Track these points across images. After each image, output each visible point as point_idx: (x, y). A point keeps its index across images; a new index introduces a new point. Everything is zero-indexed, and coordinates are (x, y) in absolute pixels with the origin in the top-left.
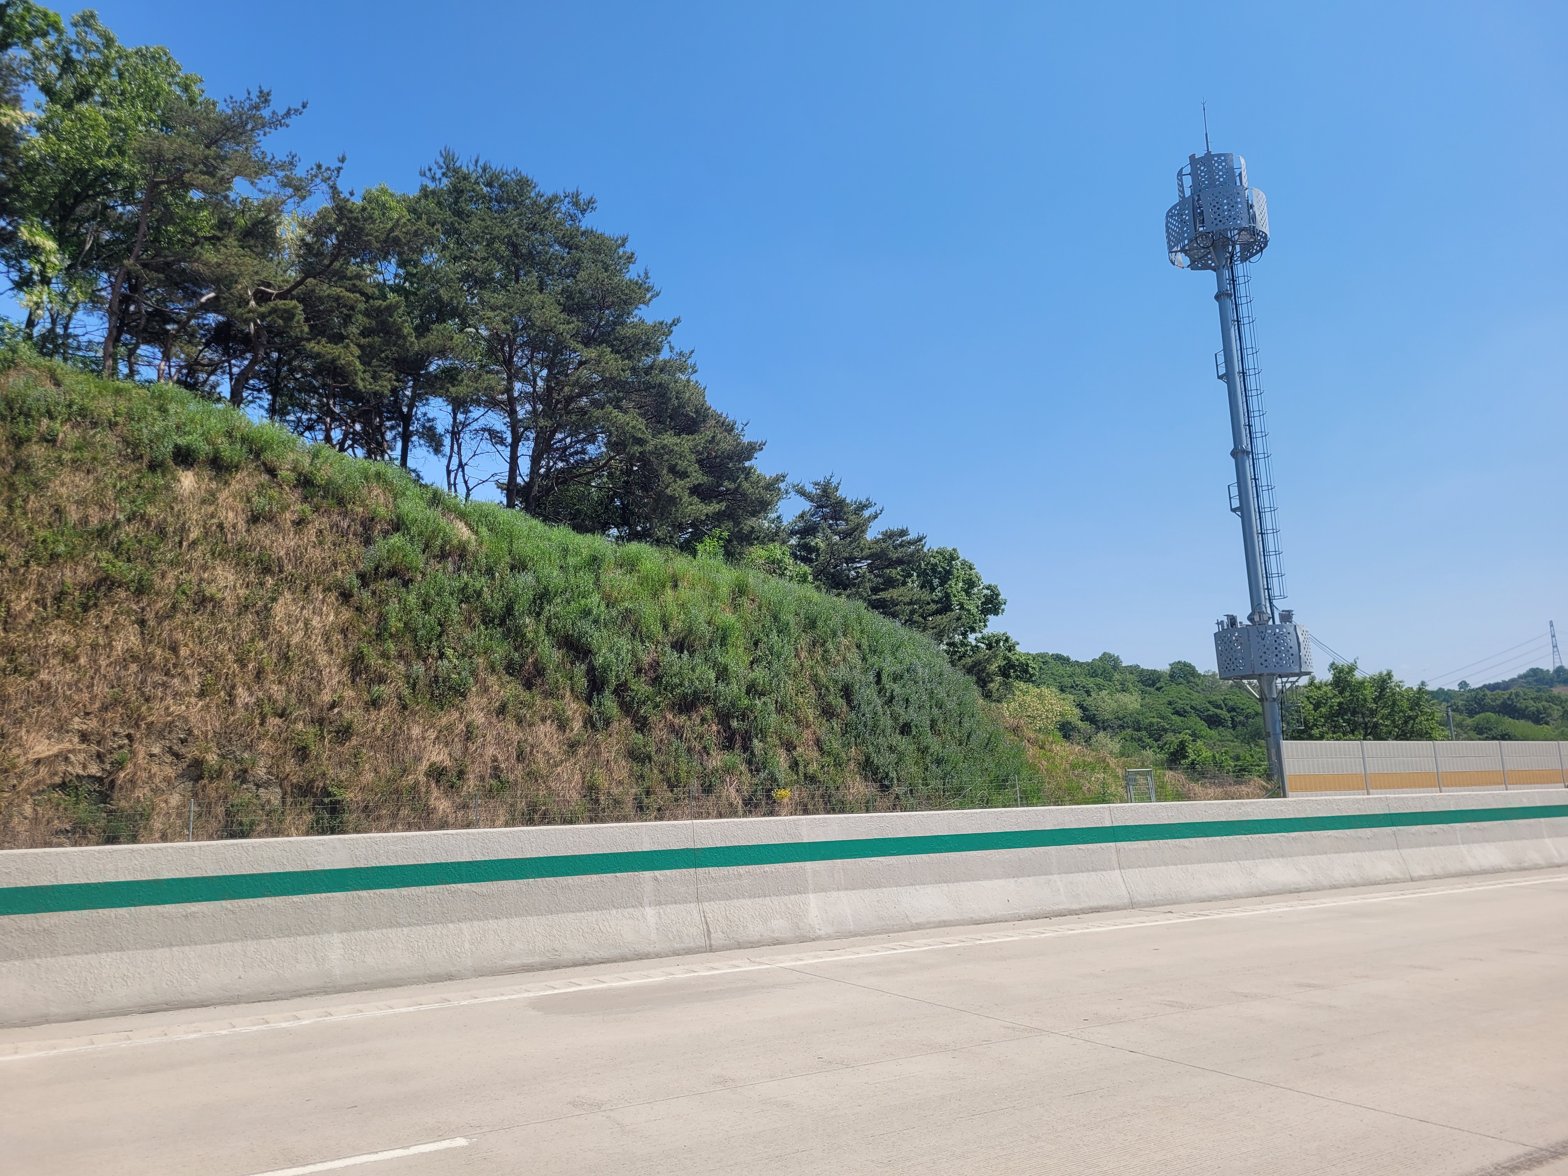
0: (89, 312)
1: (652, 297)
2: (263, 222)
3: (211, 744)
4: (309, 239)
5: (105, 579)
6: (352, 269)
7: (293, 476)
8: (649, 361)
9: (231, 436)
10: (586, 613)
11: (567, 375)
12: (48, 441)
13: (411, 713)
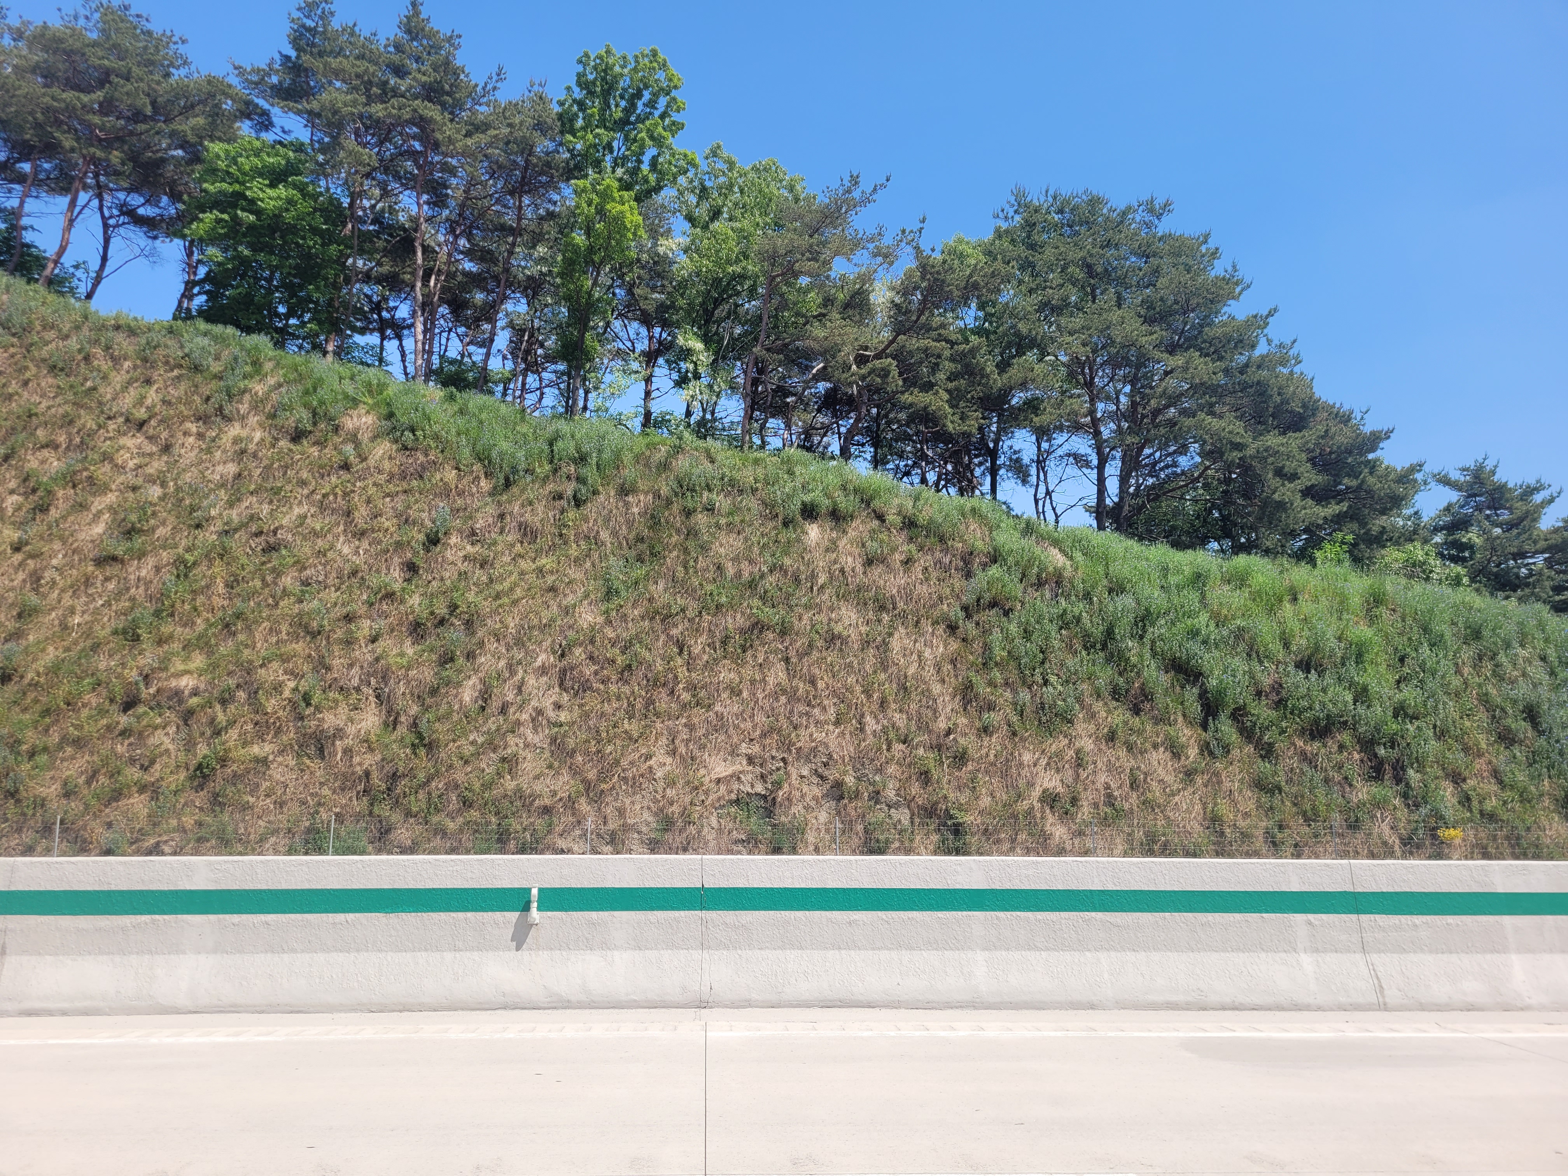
0: (729, 397)
1: (1242, 290)
2: (859, 292)
3: (848, 768)
4: (897, 300)
5: (757, 623)
6: (937, 320)
7: (898, 520)
8: (1243, 359)
9: (845, 490)
10: (1194, 633)
11: (1152, 388)
12: (708, 510)
13: (1021, 739)
